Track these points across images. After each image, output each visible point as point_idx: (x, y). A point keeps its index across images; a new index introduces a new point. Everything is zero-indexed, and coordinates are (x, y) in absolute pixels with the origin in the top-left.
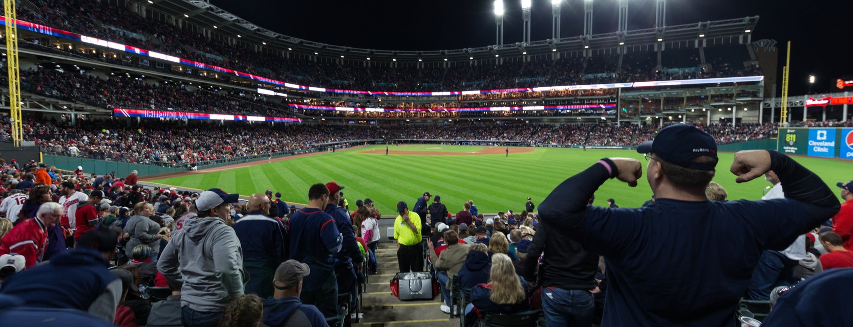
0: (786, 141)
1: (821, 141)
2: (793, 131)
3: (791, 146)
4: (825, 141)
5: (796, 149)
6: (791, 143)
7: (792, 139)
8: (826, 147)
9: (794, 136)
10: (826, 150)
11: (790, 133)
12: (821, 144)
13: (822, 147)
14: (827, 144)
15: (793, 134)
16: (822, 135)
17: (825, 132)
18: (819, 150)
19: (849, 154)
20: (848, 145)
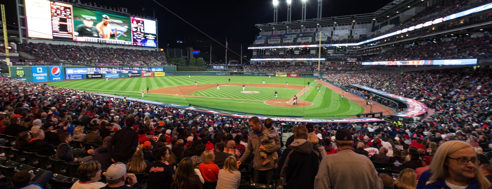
0: (17, 75)
1: (40, 73)
2: (21, 68)
3: (21, 78)
4: (42, 73)
5: (25, 79)
6: (21, 76)
7: (21, 74)
8: (43, 76)
9: (23, 71)
11: (19, 70)
12: (40, 75)
13: (41, 76)
16: (40, 70)
17: (41, 68)
18: (40, 78)
19: (54, 79)
20: (53, 74)
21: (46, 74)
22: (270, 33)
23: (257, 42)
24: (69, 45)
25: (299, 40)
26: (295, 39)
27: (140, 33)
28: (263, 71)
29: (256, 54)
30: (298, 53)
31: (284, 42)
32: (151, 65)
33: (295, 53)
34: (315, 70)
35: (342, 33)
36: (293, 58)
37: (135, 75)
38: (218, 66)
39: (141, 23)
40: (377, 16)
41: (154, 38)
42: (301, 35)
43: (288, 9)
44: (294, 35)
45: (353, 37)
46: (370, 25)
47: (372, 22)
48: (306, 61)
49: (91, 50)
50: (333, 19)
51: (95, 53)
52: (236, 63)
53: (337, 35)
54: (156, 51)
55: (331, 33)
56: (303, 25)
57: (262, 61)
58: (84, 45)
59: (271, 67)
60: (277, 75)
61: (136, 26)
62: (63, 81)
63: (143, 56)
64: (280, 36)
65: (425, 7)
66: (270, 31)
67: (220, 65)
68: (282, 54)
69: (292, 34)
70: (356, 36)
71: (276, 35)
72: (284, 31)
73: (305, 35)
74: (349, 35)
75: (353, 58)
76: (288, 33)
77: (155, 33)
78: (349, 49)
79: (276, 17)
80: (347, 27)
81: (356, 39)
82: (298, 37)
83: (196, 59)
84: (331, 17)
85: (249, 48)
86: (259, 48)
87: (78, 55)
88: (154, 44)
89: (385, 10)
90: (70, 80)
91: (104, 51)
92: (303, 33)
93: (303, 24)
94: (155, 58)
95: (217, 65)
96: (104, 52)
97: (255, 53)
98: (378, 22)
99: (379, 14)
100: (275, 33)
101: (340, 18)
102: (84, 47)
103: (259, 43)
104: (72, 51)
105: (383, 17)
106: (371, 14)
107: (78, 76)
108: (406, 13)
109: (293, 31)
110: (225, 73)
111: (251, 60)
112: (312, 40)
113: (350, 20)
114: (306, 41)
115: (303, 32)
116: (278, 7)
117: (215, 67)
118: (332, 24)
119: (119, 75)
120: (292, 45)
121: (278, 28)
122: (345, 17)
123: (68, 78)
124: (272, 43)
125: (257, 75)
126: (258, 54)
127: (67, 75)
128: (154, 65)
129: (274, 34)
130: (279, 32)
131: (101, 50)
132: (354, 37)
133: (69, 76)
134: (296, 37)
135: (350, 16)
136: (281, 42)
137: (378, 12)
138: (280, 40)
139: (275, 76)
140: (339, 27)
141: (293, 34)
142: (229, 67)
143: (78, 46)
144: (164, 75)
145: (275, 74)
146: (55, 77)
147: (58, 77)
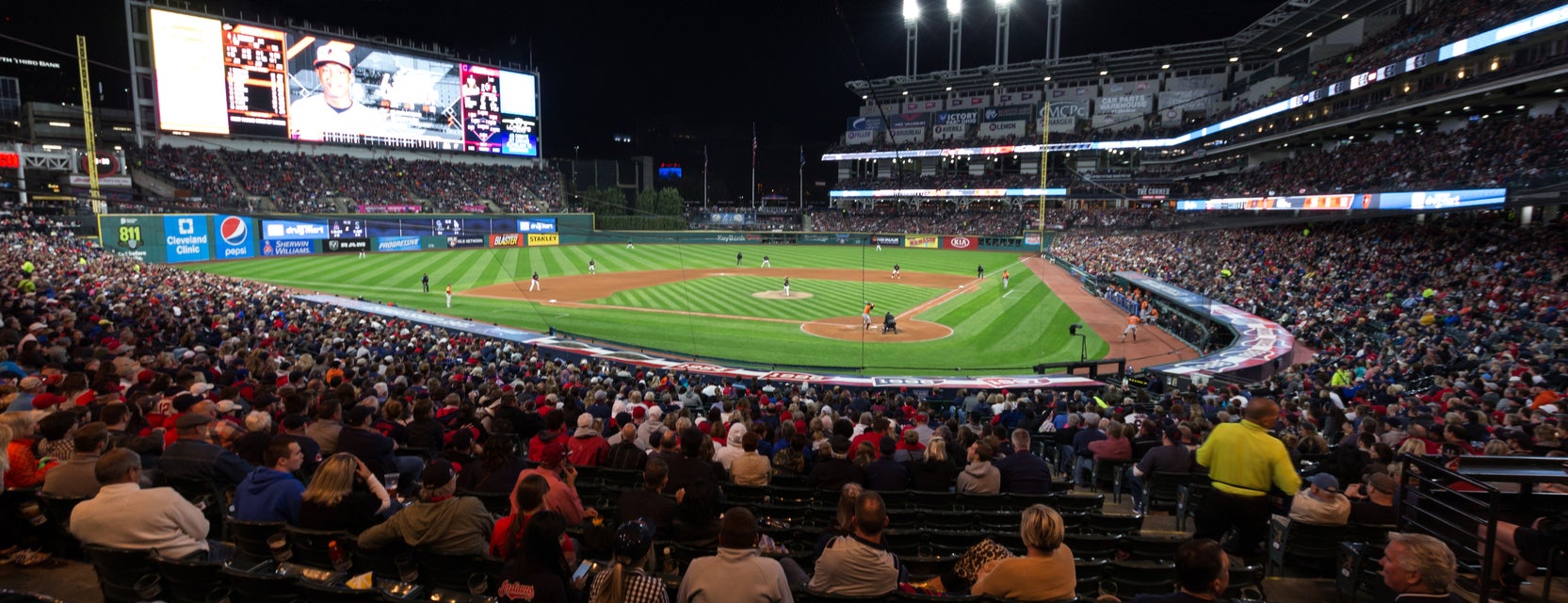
0: (120, 241)
1: (187, 236)
2: (133, 221)
3: (133, 250)
4: (193, 235)
5: (145, 253)
6: (133, 244)
7: (132, 236)
8: (196, 245)
9: (137, 230)
10: (196, 250)
11: (128, 226)
12: (187, 240)
13: (190, 245)
14: (195, 240)
15: (134, 226)
16: (186, 226)
17: (190, 222)
18: (186, 250)
19: (228, 252)
20: (225, 240)
21: (204, 240)
22: (891, 109)
23: (851, 138)
24: (275, 153)
25: (985, 130)
26: (973, 128)
27: (486, 113)
28: (866, 230)
29: (847, 176)
30: (981, 173)
31: (936, 136)
32: (515, 211)
33: (971, 173)
34: (1028, 226)
35: (1124, 106)
36: (963, 188)
37: (468, 241)
38: (727, 215)
39: (492, 84)
40: (1242, 49)
41: (529, 130)
42: (990, 114)
43: (952, 31)
44: (969, 115)
45: (1159, 118)
46: (1220, 80)
47: (1228, 69)
48: (1005, 196)
49: (340, 167)
50: (1095, 60)
51: (353, 175)
52: (783, 205)
53: (1109, 114)
54: (536, 167)
55: (1088, 108)
56: (1000, 81)
57: (866, 198)
58: (319, 152)
59: (895, 216)
60: (907, 243)
61: (476, 92)
62: (256, 257)
63: (493, 183)
64: (923, 117)
65: (1397, 17)
66: (894, 102)
67: (733, 212)
68: (927, 174)
69: (961, 111)
70: (1171, 114)
71: (910, 115)
72: (939, 103)
73: (1006, 114)
74: (1149, 110)
75: (1158, 186)
76: (949, 107)
77: (533, 114)
78: (1146, 159)
79: (912, 56)
80: (1141, 85)
81: (1170, 125)
82: (982, 119)
83: (655, 194)
84: (1089, 56)
85: (826, 157)
86: (859, 156)
87: (301, 182)
88: (530, 146)
89: (1266, 27)
90: (274, 255)
91: (377, 168)
92: (997, 109)
93: (998, 77)
94: (529, 188)
95: (724, 212)
96: (380, 172)
97: (844, 174)
98: (1247, 68)
99: (1248, 41)
100: (909, 109)
101: (1117, 56)
102: (319, 157)
103: (856, 141)
104: (284, 169)
105: (1261, 51)
106: (1220, 43)
107: (298, 244)
108: (1336, 38)
109: (967, 102)
110: (744, 235)
111: (833, 194)
112: (1027, 128)
113: (1151, 62)
114: (1006, 132)
115: (997, 102)
116: (919, 24)
117: (716, 217)
118: (1093, 78)
119: (419, 243)
120: (960, 147)
121: (920, 93)
122: (1134, 55)
123: (268, 250)
124: (899, 140)
125: (846, 244)
126: (854, 176)
127: (267, 243)
128: (527, 211)
129: (905, 110)
130: (922, 107)
131: (371, 165)
132: (1165, 119)
133: (273, 243)
134: (974, 121)
135: (1150, 52)
136: (928, 135)
137: (1244, 37)
138: (923, 130)
139: (900, 244)
140: (1116, 85)
141: (967, 111)
142: (762, 217)
143: (303, 154)
144: (557, 242)
145: (902, 238)
146: (231, 247)
147: (240, 247)
